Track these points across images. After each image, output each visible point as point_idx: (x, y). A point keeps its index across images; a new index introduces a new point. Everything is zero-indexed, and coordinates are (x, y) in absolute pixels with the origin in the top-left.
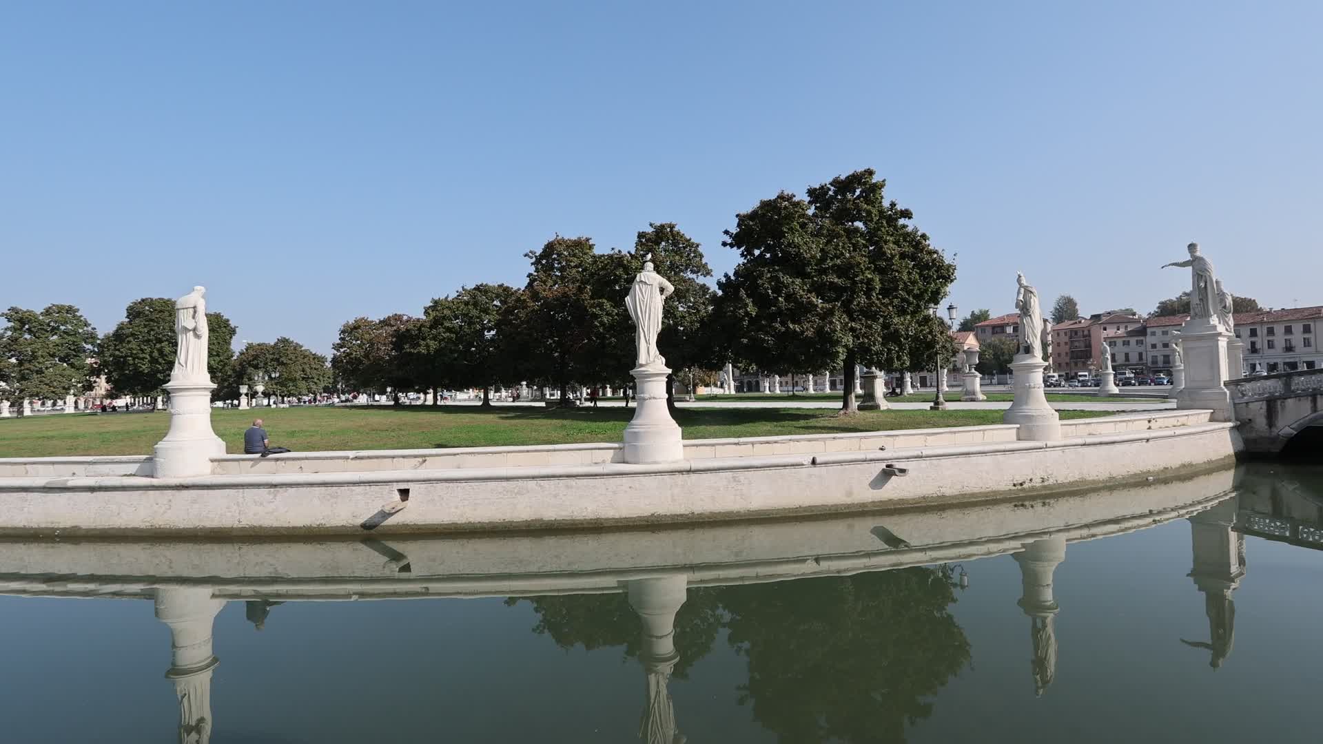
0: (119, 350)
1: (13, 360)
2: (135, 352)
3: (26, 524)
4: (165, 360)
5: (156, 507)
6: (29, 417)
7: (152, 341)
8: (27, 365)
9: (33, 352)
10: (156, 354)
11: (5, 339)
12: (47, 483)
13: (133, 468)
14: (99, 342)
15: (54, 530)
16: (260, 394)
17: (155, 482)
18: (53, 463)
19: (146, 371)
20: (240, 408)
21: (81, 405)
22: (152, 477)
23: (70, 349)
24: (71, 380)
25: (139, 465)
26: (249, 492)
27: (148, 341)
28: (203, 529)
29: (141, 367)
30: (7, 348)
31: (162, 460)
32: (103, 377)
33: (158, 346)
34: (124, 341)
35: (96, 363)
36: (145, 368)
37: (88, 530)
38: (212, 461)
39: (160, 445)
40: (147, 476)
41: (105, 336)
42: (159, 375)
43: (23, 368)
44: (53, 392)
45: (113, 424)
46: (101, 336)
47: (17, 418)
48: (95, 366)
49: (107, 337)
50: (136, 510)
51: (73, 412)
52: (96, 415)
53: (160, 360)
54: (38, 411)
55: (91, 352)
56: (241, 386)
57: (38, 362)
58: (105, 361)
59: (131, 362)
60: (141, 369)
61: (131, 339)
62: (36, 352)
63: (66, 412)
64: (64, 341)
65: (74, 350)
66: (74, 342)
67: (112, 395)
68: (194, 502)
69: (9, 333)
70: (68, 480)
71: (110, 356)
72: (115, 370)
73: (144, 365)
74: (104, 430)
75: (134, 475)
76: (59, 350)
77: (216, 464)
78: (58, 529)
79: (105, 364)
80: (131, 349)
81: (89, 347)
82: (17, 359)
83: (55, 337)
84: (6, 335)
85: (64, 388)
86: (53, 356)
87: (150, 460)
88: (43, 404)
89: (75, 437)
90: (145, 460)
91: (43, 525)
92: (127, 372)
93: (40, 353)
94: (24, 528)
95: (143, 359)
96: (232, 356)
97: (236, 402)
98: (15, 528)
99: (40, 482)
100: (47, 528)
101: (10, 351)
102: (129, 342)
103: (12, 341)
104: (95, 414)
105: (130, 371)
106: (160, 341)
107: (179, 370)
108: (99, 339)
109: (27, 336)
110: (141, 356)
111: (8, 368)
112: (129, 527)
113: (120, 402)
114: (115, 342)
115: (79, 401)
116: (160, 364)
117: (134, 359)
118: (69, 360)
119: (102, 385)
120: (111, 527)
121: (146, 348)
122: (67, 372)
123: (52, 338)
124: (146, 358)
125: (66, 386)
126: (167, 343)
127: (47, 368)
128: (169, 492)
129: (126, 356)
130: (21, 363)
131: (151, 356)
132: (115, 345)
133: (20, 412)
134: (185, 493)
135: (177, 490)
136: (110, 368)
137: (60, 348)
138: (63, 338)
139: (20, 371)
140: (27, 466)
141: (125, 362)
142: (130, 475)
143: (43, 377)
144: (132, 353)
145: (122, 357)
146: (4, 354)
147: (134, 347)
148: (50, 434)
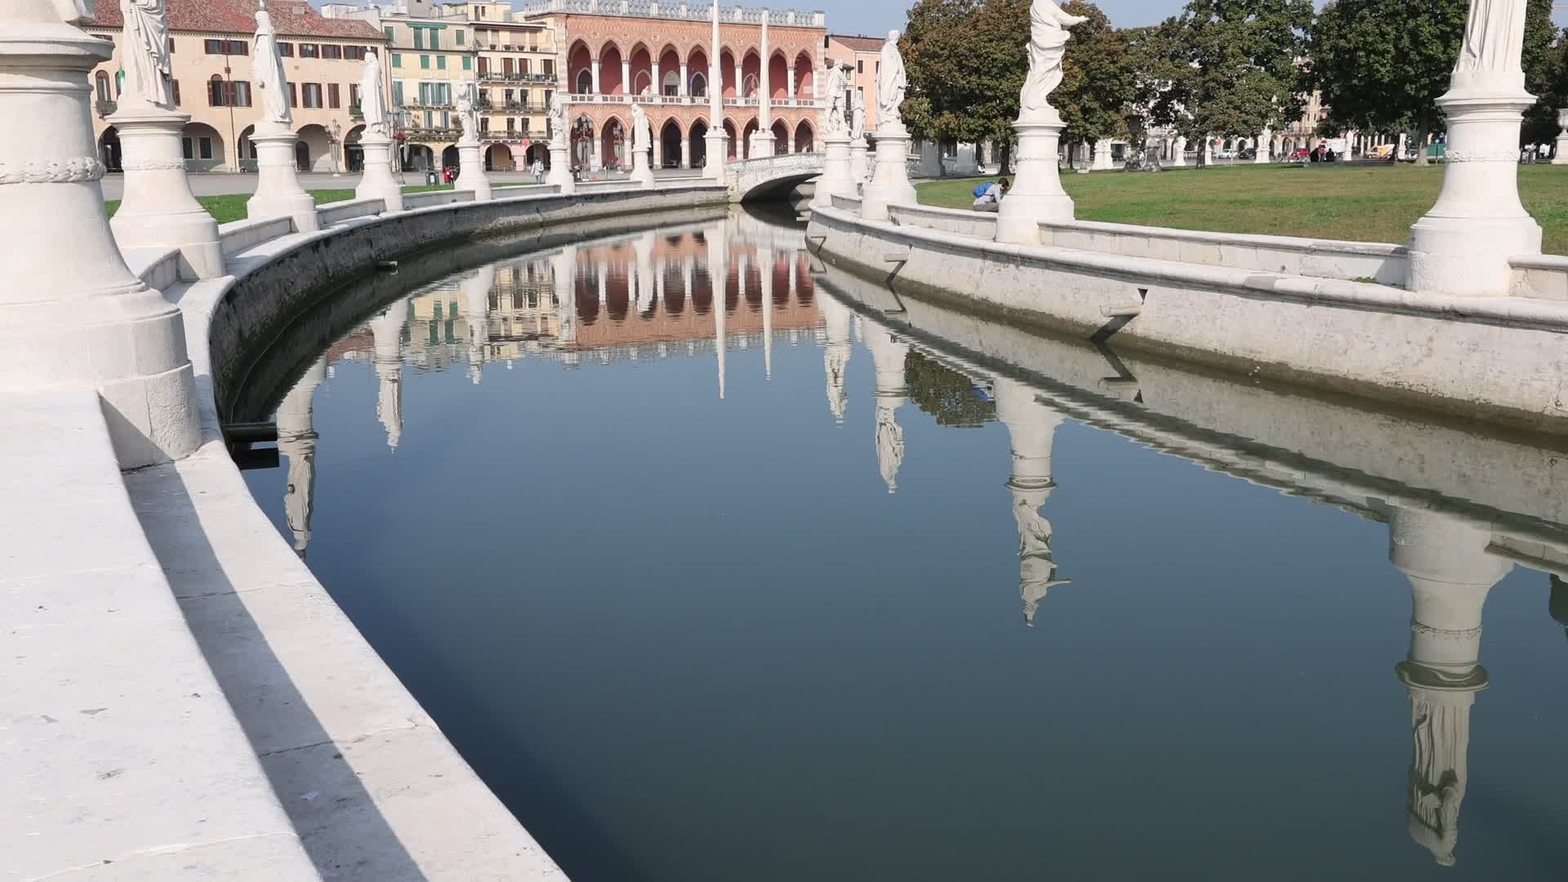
0: (1344, 37)
1: (1195, 65)
2: (1370, 39)
3: (1218, 348)
4: (1420, 54)
5: (1406, 349)
6: (1210, 168)
7: (1400, 15)
8: (1212, 73)
9: (1222, 48)
10: (1406, 41)
11: (1186, 27)
12: (1249, 279)
13: (1372, 267)
14: (1314, 22)
15: (1253, 363)
17: (1408, 297)
18: (1256, 245)
19: (1386, 80)
20: (1555, 161)
21: (1278, 149)
22: (1403, 287)
23: (1271, 39)
24: (1270, 99)
25: (1380, 262)
27: (1397, 13)
28: (1486, 408)
29: (1378, 71)
30: (1188, 42)
31: (1423, 255)
32: (1317, 93)
33: (1411, 23)
34: (1353, 17)
35: (1307, 65)
36: (1385, 73)
37: (1301, 373)
38: (1515, 266)
39: (1422, 224)
40: (1394, 285)
41: (1325, 9)
42: (1408, 87)
43: (1207, 78)
44: (1245, 122)
45: (1329, 182)
46: (1318, 11)
47: (1197, 168)
48: (1306, 71)
49: (1328, 12)
50: (1373, 349)
51: (1268, 161)
52: (1302, 167)
53: (1413, 55)
54: (1220, 158)
55: (1301, 43)
56: (1561, 111)
57: (1227, 67)
58: (1322, 61)
59: (1363, 61)
60: (1379, 75)
61: (1366, 11)
62: (1225, 48)
63: (1258, 161)
64: (1264, 25)
65: (1277, 41)
66: (1278, 24)
67: (1328, 130)
68: (1474, 347)
69: (1192, 14)
70: (1276, 278)
71: (1331, 50)
72: (1336, 80)
73: (1383, 65)
74: (1322, 194)
75: (1374, 281)
76: (1256, 42)
77: (1522, 272)
78: (1259, 363)
79: (1321, 67)
80: (1364, 34)
81: (1299, 33)
82: (1200, 63)
83: (1252, 17)
84: (1188, 18)
85: (1260, 113)
86: (1247, 53)
87: (1402, 253)
88: (1227, 145)
89: (1277, 203)
90: (1394, 252)
91: (1240, 354)
92: (1355, 81)
93: (1230, 50)
94: (1215, 354)
95: (1382, 53)
96: (1551, 40)
97: (1545, 149)
98: (1205, 352)
99: (1237, 277)
100: (1243, 359)
101: (1192, 47)
102: (1363, 18)
103: (1195, 28)
104: (1299, 165)
105: (1360, 79)
106: (1414, 13)
107: (1466, 66)
108: (1314, 16)
109: (1215, 19)
110: (1380, 47)
111: (1188, 78)
112: (1360, 379)
113: (1342, 145)
114: (1338, 21)
115: (1275, 141)
116: (1411, 63)
117: (1367, 56)
118: (1269, 61)
119: (1314, 107)
120: (1333, 373)
121: (1389, 29)
122: (1266, 85)
123: (1248, 20)
124: (1388, 52)
125: (1263, 111)
126: (1426, 16)
127: (1238, 77)
128: (1431, 322)
129: (1356, 49)
130: (1204, 71)
131: (1396, 47)
132: (1340, 27)
133: (1201, 159)
134: (1458, 327)
135: (1444, 318)
136: (1329, 74)
137: (1257, 37)
138: (1263, 19)
139: (1204, 83)
140: (1223, 248)
141: (1353, 60)
142: (1367, 280)
143: (1233, 94)
144: (1365, 43)
145: (1349, 51)
146: (1184, 53)
147: (1370, 28)
148: (1242, 196)
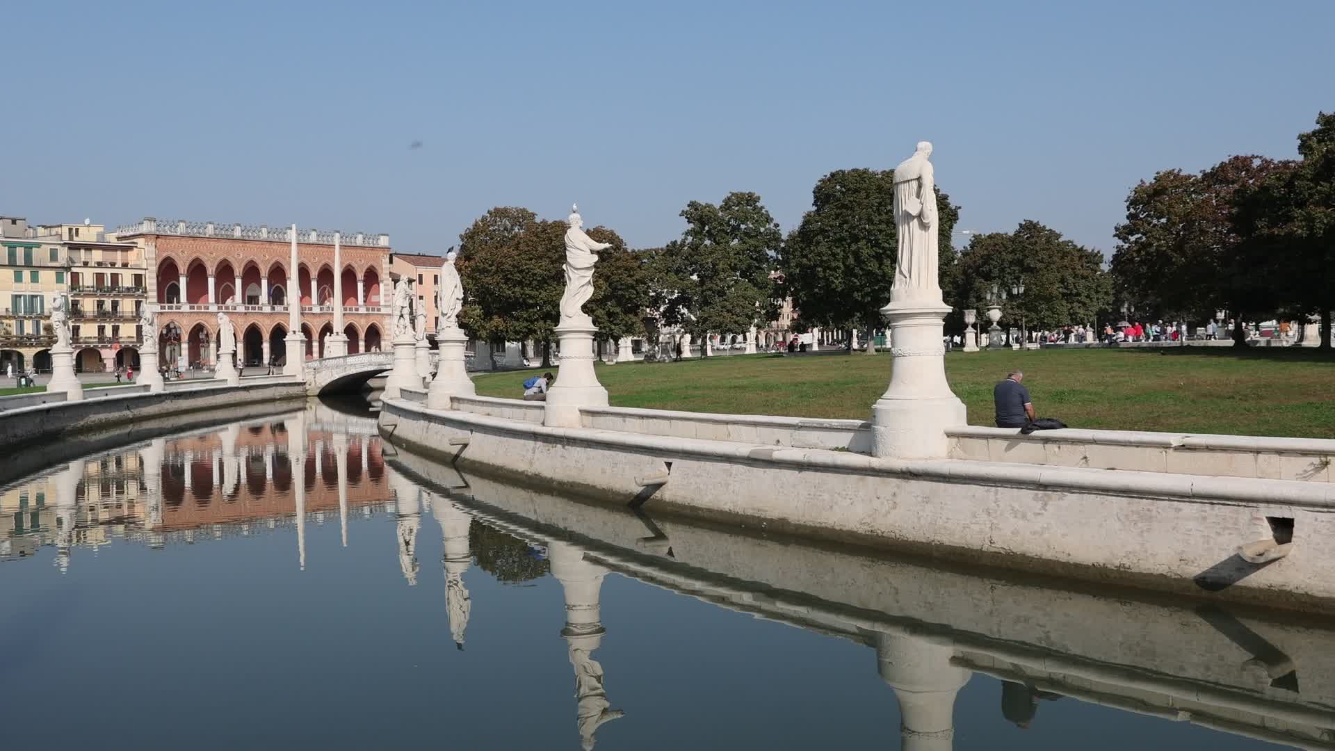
0: (806, 256)
1: (695, 277)
2: (825, 258)
3: (731, 509)
4: (862, 269)
5: (876, 503)
6: (712, 359)
7: (845, 240)
8: (708, 284)
9: (714, 265)
10: (851, 260)
11: (686, 248)
12: (751, 452)
13: (845, 439)
14: (783, 245)
15: (760, 520)
16: (995, 324)
17: (874, 462)
18: (756, 424)
19: (839, 289)
20: (966, 349)
21: (762, 342)
22: (870, 454)
23: (751, 257)
24: (754, 304)
25: (852, 434)
26: (1006, 493)
27: (841, 239)
28: (940, 547)
29: (833, 282)
30: (688, 260)
31: (882, 429)
32: (789, 299)
33: (854, 247)
34: (811, 242)
35: (780, 278)
36: (838, 283)
37: (798, 527)
38: (949, 435)
39: (880, 405)
40: (863, 453)
41: (790, 235)
42: (856, 294)
43: (704, 287)
44: (736, 322)
45: (808, 371)
46: (785, 237)
47: (701, 359)
48: (780, 282)
49: (792, 237)
50: (852, 504)
51: (755, 352)
52: (782, 356)
53: (857, 270)
54: (718, 349)
55: (774, 261)
56: (966, 312)
57: (719, 279)
58: (791, 275)
59: (821, 275)
60: (834, 286)
61: (820, 237)
62: (717, 265)
63: (747, 352)
64: (745, 247)
65: (756, 259)
66: (756, 247)
67: (799, 327)
68: (927, 500)
69: (690, 239)
70: (773, 450)
71: (797, 266)
72: (802, 290)
73: (837, 278)
74: (799, 379)
75: (848, 450)
76: (740, 261)
77: (955, 440)
78: (765, 519)
79: (790, 279)
80: (820, 254)
81: (772, 253)
82: (698, 276)
83: (736, 241)
84: (687, 242)
85: (747, 315)
86: (734, 269)
87: (867, 428)
88: (723, 340)
89: (767, 388)
90: (861, 426)
91: (749, 512)
92: (816, 290)
93: (721, 266)
94: (729, 513)
95: (835, 269)
96: (953, 260)
97: (957, 339)
98: (721, 512)
99: (744, 450)
100: (753, 517)
101: (691, 264)
102: (818, 243)
103: (693, 250)
104: (779, 355)
105: (820, 288)
106: (856, 239)
107: (900, 284)
108: (782, 241)
109: (707, 242)
110: (833, 264)
111: (690, 288)
112: (844, 529)
113: (811, 338)
114: (801, 245)
115: (759, 336)
116: (856, 276)
117: (824, 271)
118: (751, 275)
119: (787, 309)
120: (823, 525)
121: (838, 251)
122: (750, 293)
123: (732, 243)
124: (839, 268)
125: (750, 313)
126: (864, 242)
127: (729, 287)
128: (894, 481)
129: (816, 266)
130: (702, 282)
131: (843, 263)
132: (802, 249)
133: (704, 351)
134: (914, 485)
135: (904, 478)
136: (797, 284)
137: (741, 257)
138: (744, 242)
139: (703, 292)
140: (730, 427)
141: (814, 274)
142: (843, 449)
143: (725, 300)
144: (822, 261)
145: (809, 267)
146: (686, 268)
147: (824, 250)
148: (740, 382)
